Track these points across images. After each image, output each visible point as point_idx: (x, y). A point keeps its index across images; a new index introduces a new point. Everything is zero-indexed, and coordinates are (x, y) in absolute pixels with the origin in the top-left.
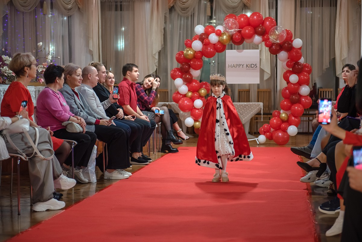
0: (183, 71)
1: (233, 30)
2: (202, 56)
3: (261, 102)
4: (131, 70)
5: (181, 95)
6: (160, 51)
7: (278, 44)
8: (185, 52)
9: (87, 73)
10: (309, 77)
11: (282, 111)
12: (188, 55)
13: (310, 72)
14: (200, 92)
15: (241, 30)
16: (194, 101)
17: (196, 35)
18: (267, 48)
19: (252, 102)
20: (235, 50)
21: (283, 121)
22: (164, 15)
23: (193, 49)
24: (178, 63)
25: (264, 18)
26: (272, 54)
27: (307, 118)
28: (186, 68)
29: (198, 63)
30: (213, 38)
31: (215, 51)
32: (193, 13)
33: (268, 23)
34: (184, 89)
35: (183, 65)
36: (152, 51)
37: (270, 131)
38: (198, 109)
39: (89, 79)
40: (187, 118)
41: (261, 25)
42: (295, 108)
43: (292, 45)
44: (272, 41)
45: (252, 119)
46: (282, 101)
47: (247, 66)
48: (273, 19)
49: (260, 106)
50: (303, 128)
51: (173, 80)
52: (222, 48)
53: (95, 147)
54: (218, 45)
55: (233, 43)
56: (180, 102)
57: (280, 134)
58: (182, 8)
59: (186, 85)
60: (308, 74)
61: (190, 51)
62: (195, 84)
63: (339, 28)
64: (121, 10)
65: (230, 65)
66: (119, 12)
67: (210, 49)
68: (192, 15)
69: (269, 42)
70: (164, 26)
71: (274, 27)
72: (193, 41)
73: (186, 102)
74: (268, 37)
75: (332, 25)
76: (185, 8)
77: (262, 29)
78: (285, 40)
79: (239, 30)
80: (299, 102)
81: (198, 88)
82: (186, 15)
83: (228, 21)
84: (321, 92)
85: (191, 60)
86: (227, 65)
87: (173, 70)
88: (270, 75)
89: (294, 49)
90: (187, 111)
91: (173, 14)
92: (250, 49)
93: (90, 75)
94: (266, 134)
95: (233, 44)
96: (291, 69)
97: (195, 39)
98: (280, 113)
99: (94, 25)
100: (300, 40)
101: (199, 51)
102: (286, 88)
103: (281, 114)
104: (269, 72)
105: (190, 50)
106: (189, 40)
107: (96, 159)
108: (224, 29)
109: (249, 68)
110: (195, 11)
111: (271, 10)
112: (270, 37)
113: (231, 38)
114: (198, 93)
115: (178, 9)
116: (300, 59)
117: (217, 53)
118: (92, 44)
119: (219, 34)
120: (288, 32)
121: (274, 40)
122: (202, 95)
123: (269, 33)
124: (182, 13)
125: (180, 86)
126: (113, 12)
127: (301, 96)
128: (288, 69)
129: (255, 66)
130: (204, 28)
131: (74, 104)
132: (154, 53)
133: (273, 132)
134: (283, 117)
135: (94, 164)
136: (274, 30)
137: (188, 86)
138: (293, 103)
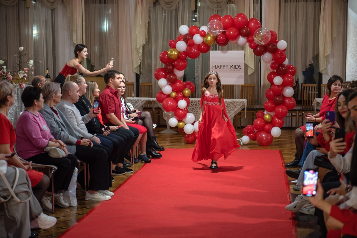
0: (167, 71)
1: (217, 31)
2: (187, 57)
3: (244, 98)
4: (114, 77)
5: (164, 95)
6: (144, 45)
7: (262, 46)
8: (169, 52)
9: (67, 89)
10: (293, 78)
11: (265, 112)
12: (172, 55)
13: (294, 73)
14: (184, 92)
15: (226, 31)
16: (178, 101)
17: (180, 35)
18: (251, 49)
19: (235, 98)
20: (219, 51)
21: (266, 122)
22: (148, 9)
23: (177, 49)
24: (162, 63)
25: (248, 19)
26: (256, 55)
27: (290, 114)
28: (170, 68)
29: (182, 63)
30: (198, 39)
31: (199, 52)
32: (177, 7)
33: (252, 24)
34: (167, 89)
35: (167, 66)
36: (136, 45)
37: (254, 132)
38: (182, 110)
39: (70, 95)
40: (170, 118)
41: (245, 26)
42: (278, 109)
43: (277, 46)
44: (256, 42)
45: (235, 116)
46: (266, 102)
47: (231, 67)
48: (258, 20)
49: (243, 103)
50: (286, 123)
51: (157, 80)
52: (206, 49)
53: (76, 169)
54: (202, 45)
55: (217, 43)
56: (164, 102)
57: (264, 135)
58: (166, 2)
59: (170, 85)
60: (292, 75)
61: (174, 52)
62: (179, 85)
63: (323, 24)
64: (105, 3)
65: (214, 66)
66: (103, 5)
67: (194, 50)
68: (176, 9)
69: (253, 44)
70: (148, 20)
71: (259, 29)
72: (178, 41)
73: (170, 102)
74: (253, 38)
75: (317, 21)
76: (169, 2)
77: (247, 30)
78: (269, 42)
79: (223, 30)
80: (283, 103)
81: (182, 88)
82: (170, 9)
83: (212, 22)
84: (304, 87)
85: (175, 60)
86: (211, 66)
87: (157, 70)
88: (254, 71)
89: (279, 51)
90: (171, 111)
91: (157, 7)
92: (234, 50)
93: (71, 91)
94: (250, 135)
95: (217, 45)
96: (275, 71)
97: (180, 40)
98: (264, 114)
99: (77, 19)
100: (284, 41)
101: (184, 52)
102: (270, 90)
103: (265, 116)
104: (253, 67)
105: (174, 50)
106: (173, 41)
107: (77, 181)
108: (209, 30)
109: (234, 69)
110: (179, 5)
111: (256, 4)
112: (255, 39)
113: (216, 39)
114: (182, 93)
115: (162, 3)
116: (284, 60)
117: (201, 53)
118: (75, 37)
119: (203, 35)
120: (273, 34)
121: (259, 41)
122: (186, 95)
123: (254, 34)
124: (166, 7)
125: (164, 87)
126: (97, 5)
127: (285, 98)
128: (272, 70)
129: (239, 67)
130: (188, 28)
131: (54, 124)
132: (138, 47)
133: (257, 132)
134: (266, 118)
135: (75, 187)
136: (258, 31)
137: (172, 87)
138: (277, 104)
